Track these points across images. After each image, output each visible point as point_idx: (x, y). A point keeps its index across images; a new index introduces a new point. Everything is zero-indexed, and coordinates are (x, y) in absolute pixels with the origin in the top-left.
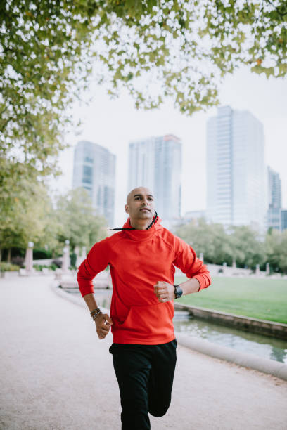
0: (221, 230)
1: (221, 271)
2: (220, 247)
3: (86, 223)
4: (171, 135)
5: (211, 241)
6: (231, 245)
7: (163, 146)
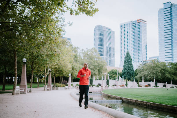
0: (165, 66)
1: (165, 86)
2: (164, 74)
3: (97, 64)
4: (141, 20)
5: (160, 71)
6: (169, 73)
7: (137, 25)
